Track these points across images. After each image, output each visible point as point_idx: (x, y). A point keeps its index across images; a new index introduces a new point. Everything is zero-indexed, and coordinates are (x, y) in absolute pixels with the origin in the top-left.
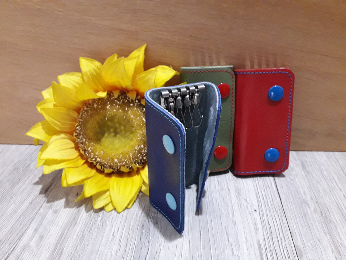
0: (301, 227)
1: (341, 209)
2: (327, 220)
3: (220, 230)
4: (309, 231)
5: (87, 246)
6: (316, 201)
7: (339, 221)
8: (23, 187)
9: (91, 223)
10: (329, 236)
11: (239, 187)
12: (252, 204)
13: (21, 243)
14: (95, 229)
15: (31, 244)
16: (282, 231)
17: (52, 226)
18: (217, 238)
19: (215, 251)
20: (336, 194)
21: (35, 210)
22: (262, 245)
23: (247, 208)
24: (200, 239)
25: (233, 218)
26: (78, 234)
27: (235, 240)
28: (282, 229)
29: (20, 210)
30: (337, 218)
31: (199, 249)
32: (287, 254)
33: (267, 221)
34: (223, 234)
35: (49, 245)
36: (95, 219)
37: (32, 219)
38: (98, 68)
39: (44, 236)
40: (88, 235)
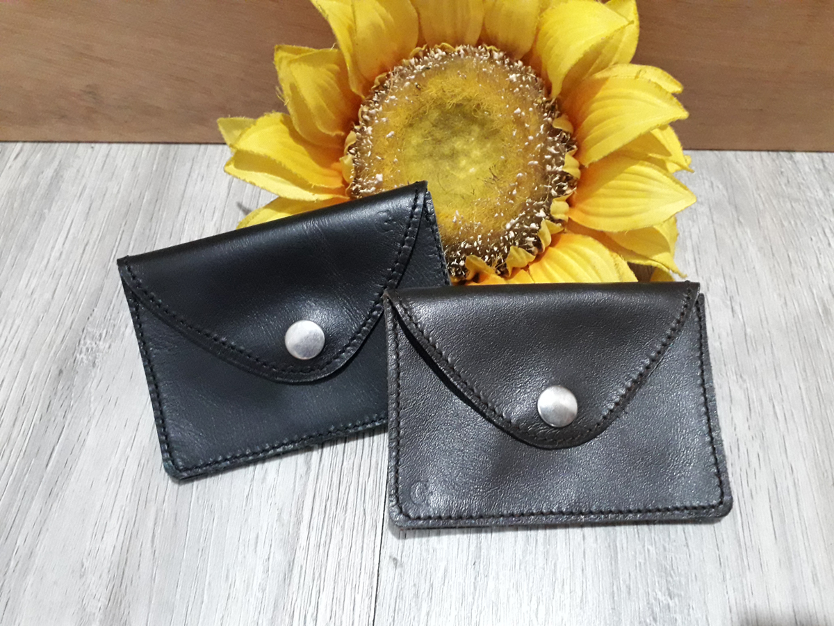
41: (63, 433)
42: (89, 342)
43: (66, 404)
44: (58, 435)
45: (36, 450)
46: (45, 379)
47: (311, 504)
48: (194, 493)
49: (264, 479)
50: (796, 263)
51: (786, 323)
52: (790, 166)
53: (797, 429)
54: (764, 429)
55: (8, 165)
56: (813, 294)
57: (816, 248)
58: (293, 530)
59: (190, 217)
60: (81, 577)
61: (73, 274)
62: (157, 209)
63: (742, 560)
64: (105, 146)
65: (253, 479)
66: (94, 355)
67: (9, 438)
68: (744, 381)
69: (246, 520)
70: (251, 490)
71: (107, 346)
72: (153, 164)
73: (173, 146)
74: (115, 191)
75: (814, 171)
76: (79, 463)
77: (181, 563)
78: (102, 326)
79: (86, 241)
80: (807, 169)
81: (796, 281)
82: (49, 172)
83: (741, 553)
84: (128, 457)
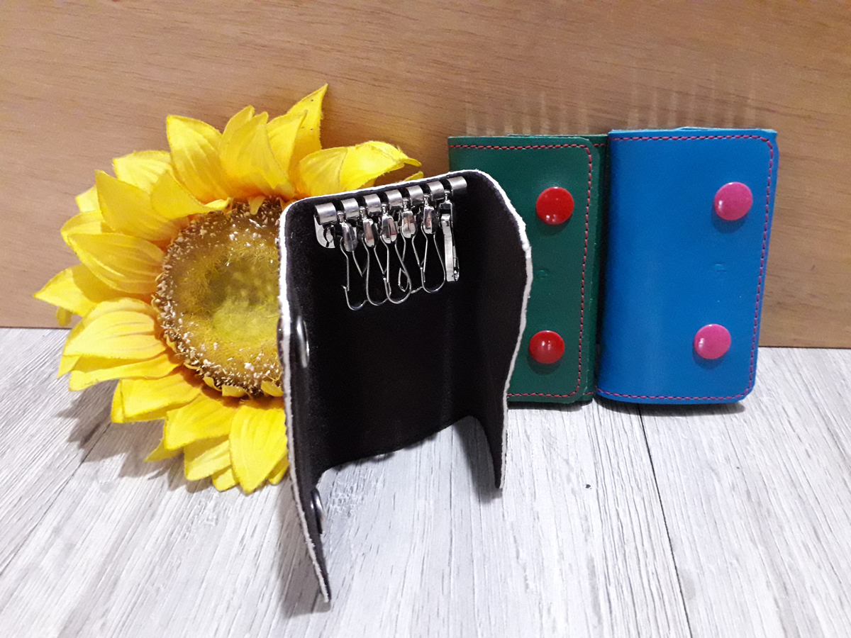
0: (695, 527)
1: (798, 485)
2: (760, 511)
3: (500, 532)
4: (715, 537)
5: (178, 567)
6: (738, 466)
7: (789, 513)
8: (32, 430)
9: (191, 516)
10: (763, 548)
11: (552, 430)
12: (581, 470)
13: (20, 562)
14: (197, 529)
15: (42, 563)
16: (650, 537)
17: (97, 520)
18: (492, 550)
19: (483, 582)
20: (789, 451)
21: (58, 484)
22: (599, 569)
23: (569, 480)
24: (450, 552)
25: (532, 504)
26: (157, 540)
27: (534, 556)
28: (649, 531)
29: (22, 482)
30: (785, 506)
31: (446, 577)
32: (657, 589)
33: (613, 513)
34: (505, 541)
35: (87, 565)
36: (199, 504)
37: (49, 504)
38: (210, 141)
39: (75, 545)
40: (181, 541)
42: (340, 494)
45: (299, 594)
66: (347, 506)
71: (360, 498)
84: (400, 602)
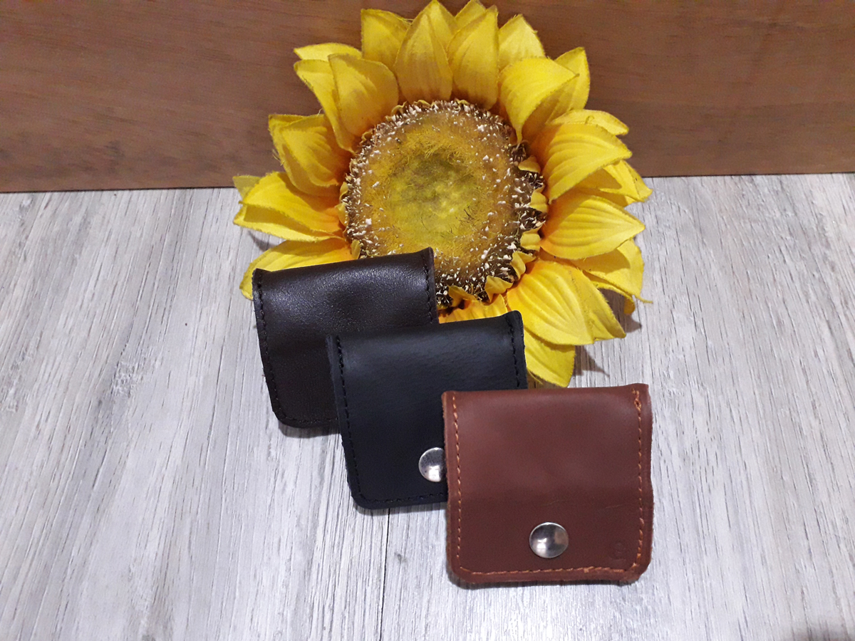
18: (246, 422)
19: (234, 453)
24: (211, 426)
31: (204, 450)
41: (106, 456)
42: (123, 375)
43: (106, 431)
44: (101, 459)
45: (83, 472)
46: (87, 408)
47: (325, 510)
48: (223, 505)
49: (284, 490)
50: (754, 279)
51: (744, 335)
52: (751, 190)
53: (751, 430)
54: (722, 431)
55: (40, 213)
56: (768, 307)
57: (772, 265)
58: (311, 532)
59: (208, 257)
60: (129, 580)
61: (105, 314)
62: (177, 249)
63: (700, 547)
64: (126, 193)
65: (274, 492)
66: (128, 386)
67: (58, 463)
68: (705, 389)
69: (270, 526)
70: (273, 500)
71: (140, 378)
72: (171, 208)
73: (188, 190)
74: (139, 235)
75: (772, 193)
76: (122, 482)
77: (215, 566)
78: (134, 360)
79: (114, 284)
80: (766, 191)
81: (754, 298)
82: (78, 219)
83: (699, 541)
84: (164, 476)
